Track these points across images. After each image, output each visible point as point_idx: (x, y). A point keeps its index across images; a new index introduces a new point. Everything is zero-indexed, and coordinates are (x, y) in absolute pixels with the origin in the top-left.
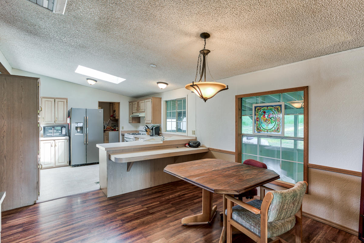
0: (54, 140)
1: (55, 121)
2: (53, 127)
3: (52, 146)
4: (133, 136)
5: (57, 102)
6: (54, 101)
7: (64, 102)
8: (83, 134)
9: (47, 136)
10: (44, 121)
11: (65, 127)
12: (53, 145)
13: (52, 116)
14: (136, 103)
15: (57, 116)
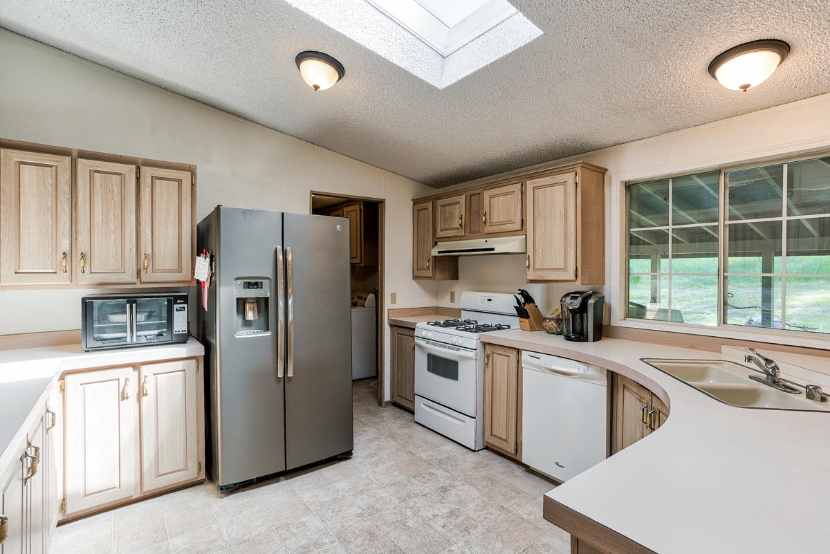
0: (136, 366)
1: (139, 273)
2: (131, 301)
3: (124, 397)
4: (475, 335)
5: (149, 180)
6: (134, 176)
7: (180, 182)
8: (269, 334)
9: (100, 344)
10: (87, 269)
11: (185, 299)
12: (132, 391)
13: (127, 246)
14: (462, 199)
15: (146, 248)
